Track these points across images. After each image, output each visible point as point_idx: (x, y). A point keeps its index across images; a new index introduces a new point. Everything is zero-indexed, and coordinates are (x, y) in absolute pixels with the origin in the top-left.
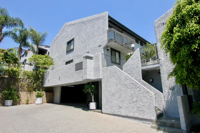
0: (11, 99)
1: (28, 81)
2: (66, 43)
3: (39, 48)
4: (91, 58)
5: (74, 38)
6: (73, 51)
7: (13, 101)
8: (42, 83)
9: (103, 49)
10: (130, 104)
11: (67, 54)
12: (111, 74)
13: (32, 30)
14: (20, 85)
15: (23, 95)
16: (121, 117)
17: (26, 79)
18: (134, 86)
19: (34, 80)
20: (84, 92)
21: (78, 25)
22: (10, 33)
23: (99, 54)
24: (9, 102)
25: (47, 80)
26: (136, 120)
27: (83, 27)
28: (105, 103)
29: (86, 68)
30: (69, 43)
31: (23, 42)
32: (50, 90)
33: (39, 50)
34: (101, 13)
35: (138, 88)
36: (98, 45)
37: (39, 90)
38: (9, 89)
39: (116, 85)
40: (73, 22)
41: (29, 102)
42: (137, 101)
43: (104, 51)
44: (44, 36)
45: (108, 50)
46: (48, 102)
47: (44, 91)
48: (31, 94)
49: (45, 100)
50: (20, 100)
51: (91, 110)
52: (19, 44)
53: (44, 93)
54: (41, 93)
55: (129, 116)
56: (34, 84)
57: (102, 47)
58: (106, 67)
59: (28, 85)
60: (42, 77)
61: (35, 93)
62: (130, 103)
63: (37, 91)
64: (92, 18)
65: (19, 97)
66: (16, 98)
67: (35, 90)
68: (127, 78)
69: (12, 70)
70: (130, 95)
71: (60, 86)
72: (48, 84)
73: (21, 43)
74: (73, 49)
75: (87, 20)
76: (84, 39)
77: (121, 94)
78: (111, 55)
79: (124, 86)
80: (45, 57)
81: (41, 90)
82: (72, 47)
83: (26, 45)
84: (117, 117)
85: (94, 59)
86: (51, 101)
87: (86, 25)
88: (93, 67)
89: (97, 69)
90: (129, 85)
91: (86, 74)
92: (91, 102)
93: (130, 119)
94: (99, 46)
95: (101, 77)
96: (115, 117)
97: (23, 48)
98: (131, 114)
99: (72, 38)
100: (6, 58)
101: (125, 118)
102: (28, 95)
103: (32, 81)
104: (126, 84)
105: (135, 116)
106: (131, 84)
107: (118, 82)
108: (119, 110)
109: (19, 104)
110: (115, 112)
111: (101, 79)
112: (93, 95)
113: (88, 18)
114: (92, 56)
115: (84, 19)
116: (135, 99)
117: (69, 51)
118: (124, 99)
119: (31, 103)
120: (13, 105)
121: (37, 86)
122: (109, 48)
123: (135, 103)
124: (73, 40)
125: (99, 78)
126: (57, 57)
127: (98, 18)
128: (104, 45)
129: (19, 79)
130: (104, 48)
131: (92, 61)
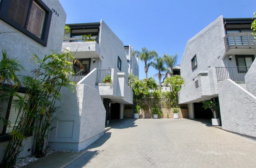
0: (156, 114)
1: (166, 100)
2: (191, 60)
3: (173, 69)
4: (205, 74)
5: (196, 54)
6: (197, 68)
7: (158, 115)
8: (177, 100)
9: (222, 60)
10: (246, 122)
11: (193, 71)
12: (225, 88)
13: (165, 56)
14: (161, 103)
15: (164, 111)
16: (240, 135)
17: (165, 98)
18: (248, 101)
19: (171, 98)
20: (204, 108)
21: (197, 40)
22: (152, 63)
23: (212, 69)
24: (156, 116)
25: (180, 98)
26: (254, 139)
27: (202, 41)
28: (224, 119)
29: (201, 85)
30: (193, 60)
31: (161, 68)
32: (184, 107)
33: (173, 71)
34: (215, 20)
35: (253, 103)
36: (217, 57)
37: (175, 107)
38: (155, 106)
39: (231, 101)
40: (193, 38)
41: (169, 116)
42: (253, 118)
43: (224, 62)
44: (175, 58)
45: (230, 59)
46: (184, 117)
47: (180, 108)
48: (169, 110)
49: (181, 115)
50: (163, 115)
51: (213, 125)
52: (158, 71)
53: (179, 109)
54: (176, 110)
55: (246, 135)
56: (170, 102)
57: (221, 58)
58: (221, 80)
59: (167, 103)
60: (176, 95)
61: (172, 109)
62: (246, 120)
63: (174, 108)
64: (208, 29)
65: (161, 113)
66: (160, 113)
67: (172, 107)
68: (241, 91)
69: (155, 93)
70: (246, 111)
71: (192, 103)
72: (181, 101)
73: (159, 70)
74: (197, 66)
75: (205, 31)
76: (205, 53)
77: (237, 110)
78: (237, 65)
79: (239, 101)
80: (176, 77)
81: (177, 107)
82: (196, 65)
83: (163, 69)
84: (236, 135)
85: (208, 75)
86: (187, 116)
87: (204, 38)
88: (209, 82)
89: (212, 85)
90: (244, 100)
91: (201, 91)
92: (214, 118)
93: (249, 139)
94: (219, 58)
95: (216, 93)
96: (234, 134)
97: (161, 73)
98: (248, 134)
99: (194, 55)
100: (148, 85)
101: (243, 137)
102: (168, 111)
103: (169, 100)
104: (241, 99)
105: (253, 135)
106: (245, 99)
107: (233, 97)
108: (237, 128)
109: (163, 118)
110: (233, 129)
111: (218, 94)
112: (215, 111)
113: (205, 29)
114: (206, 72)
115: (201, 32)
116: (251, 116)
117: (194, 68)
118: (240, 116)
119: (171, 118)
120: (159, 118)
121: (174, 103)
122: (231, 57)
123: (252, 121)
124: (195, 56)
125: (215, 93)
126: (186, 76)
127: (213, 27)
128: (223, 55)
129: (160, 99)
130: (224, 59)
131: (207, 77)
